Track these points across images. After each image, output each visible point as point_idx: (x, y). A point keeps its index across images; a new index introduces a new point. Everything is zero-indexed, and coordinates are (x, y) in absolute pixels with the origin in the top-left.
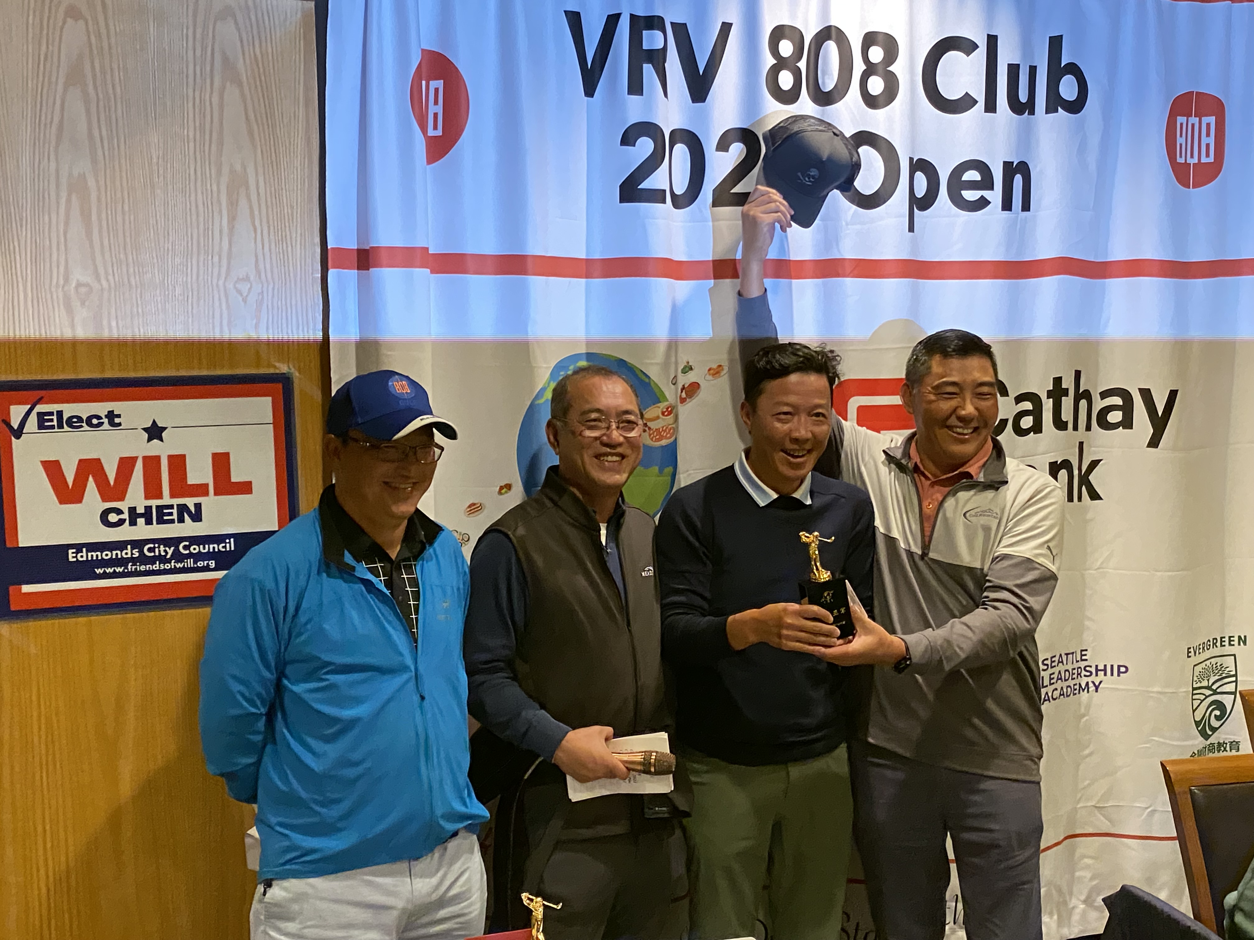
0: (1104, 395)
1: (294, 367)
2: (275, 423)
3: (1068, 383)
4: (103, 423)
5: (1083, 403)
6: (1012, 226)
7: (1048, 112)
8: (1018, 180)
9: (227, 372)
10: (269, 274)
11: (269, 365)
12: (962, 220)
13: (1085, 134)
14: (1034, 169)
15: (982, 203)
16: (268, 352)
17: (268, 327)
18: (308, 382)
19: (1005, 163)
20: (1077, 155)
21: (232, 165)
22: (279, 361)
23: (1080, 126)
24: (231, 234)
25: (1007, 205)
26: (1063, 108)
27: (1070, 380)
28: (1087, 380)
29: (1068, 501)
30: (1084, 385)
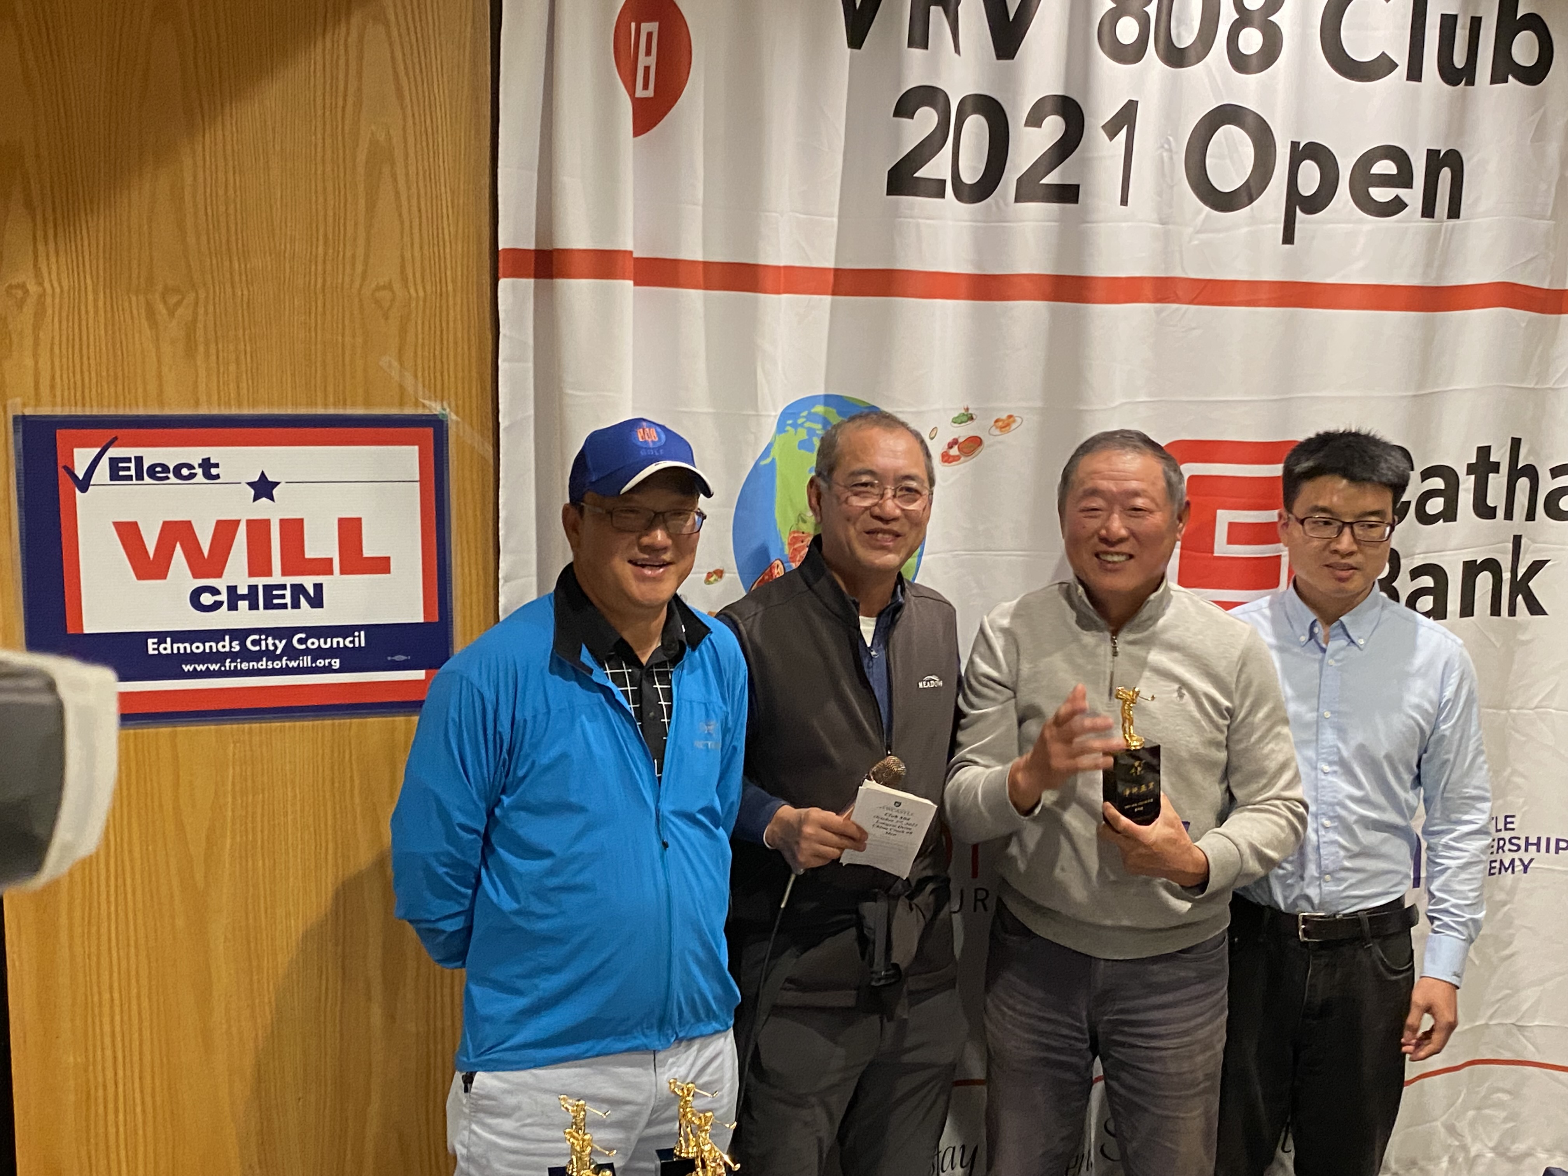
0: (1556, 472)
1: (449, 406)
2: (421, 481)
4: (195, 475)
5: (1523, 483)
6: (1433, 238)
7: (1493, 81)
8: (1446, 174)
9: (360, 411)
10: (419, 281)
11: (416, 404)
12: (1366, 228)
13: (1545, 113)
14: (1469, 160)
15: (1397, 206)
16: (416, 386)
17: (416, 353)
18: (467, 427)
19: (1429, 151)
20: (1531, 141)
21: (372, 134)
22: (430, 399)
23: (1539, 103)
24: (369, 227)
25: (1428, 211)
26: (1516, 77)
27: (1503, 451)
28: (1529, 453)
29: (1492, 615)
30: (1526, 458)
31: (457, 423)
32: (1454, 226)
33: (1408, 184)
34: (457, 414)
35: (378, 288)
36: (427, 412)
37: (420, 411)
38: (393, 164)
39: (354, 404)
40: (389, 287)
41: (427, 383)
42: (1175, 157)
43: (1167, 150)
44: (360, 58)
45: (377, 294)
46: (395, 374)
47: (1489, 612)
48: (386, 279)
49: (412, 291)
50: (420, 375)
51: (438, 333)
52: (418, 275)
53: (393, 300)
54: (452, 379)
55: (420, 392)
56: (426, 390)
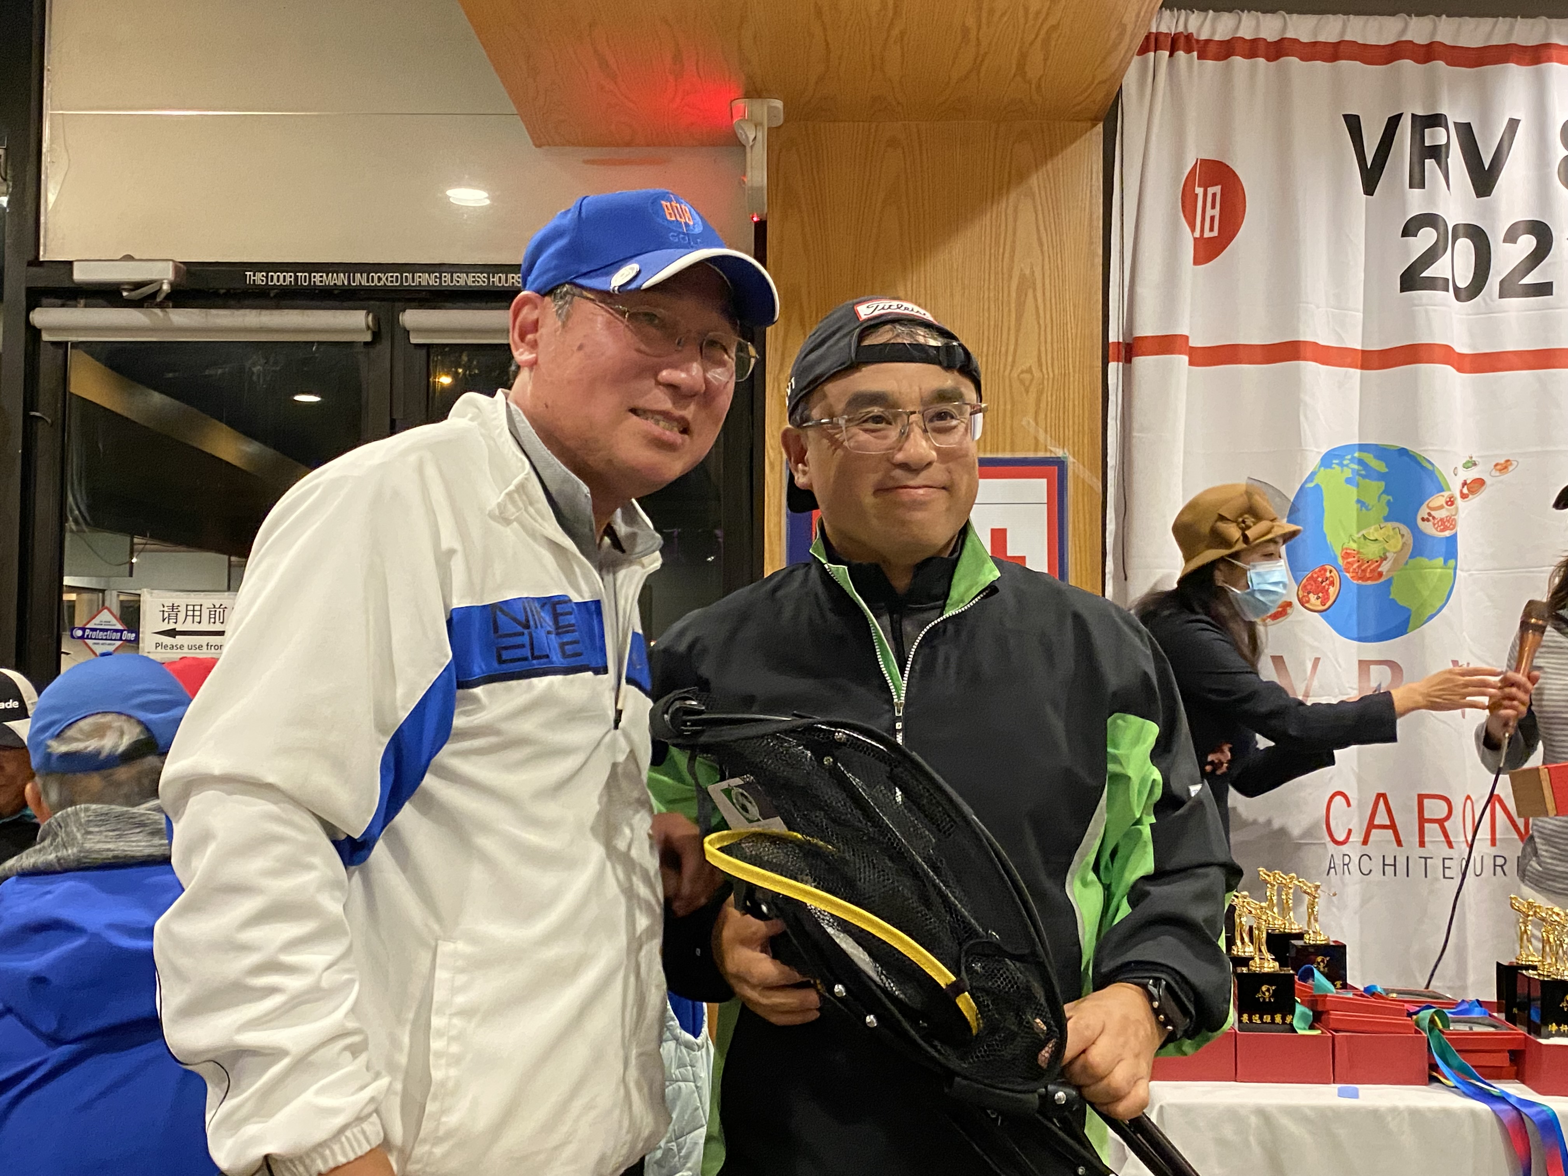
1: (1069, 451)
2: (1049, 503)
9: (1008, 455)
10: (1050, 366)
11: (1046, 450)
16: (1046, 440)
17: (1046, 415)
18: (1081, 467)
21: (1022, 270)
22: (1055, 446)
24: (1018, 331)
31: (1074, 463)
34: (1074, 457)
35: (1022, 372)
36: (1053, 455)
37: (1048, 455)
38: (1035, 290)
39: (1004, 450)
40: (1029, 371)
41: (1053, 435)
44: (1015, 221)
45: (1022, 376)
46: (1032, 430)
48: (1028, 365)
49: (1045, 374)
50: (1049, 429)
51: (1062, 402)
52: (1049, 362)
53: (1032, 380)
54: (1071, 433)
55: (1049, 442)
56: (1053, 441)
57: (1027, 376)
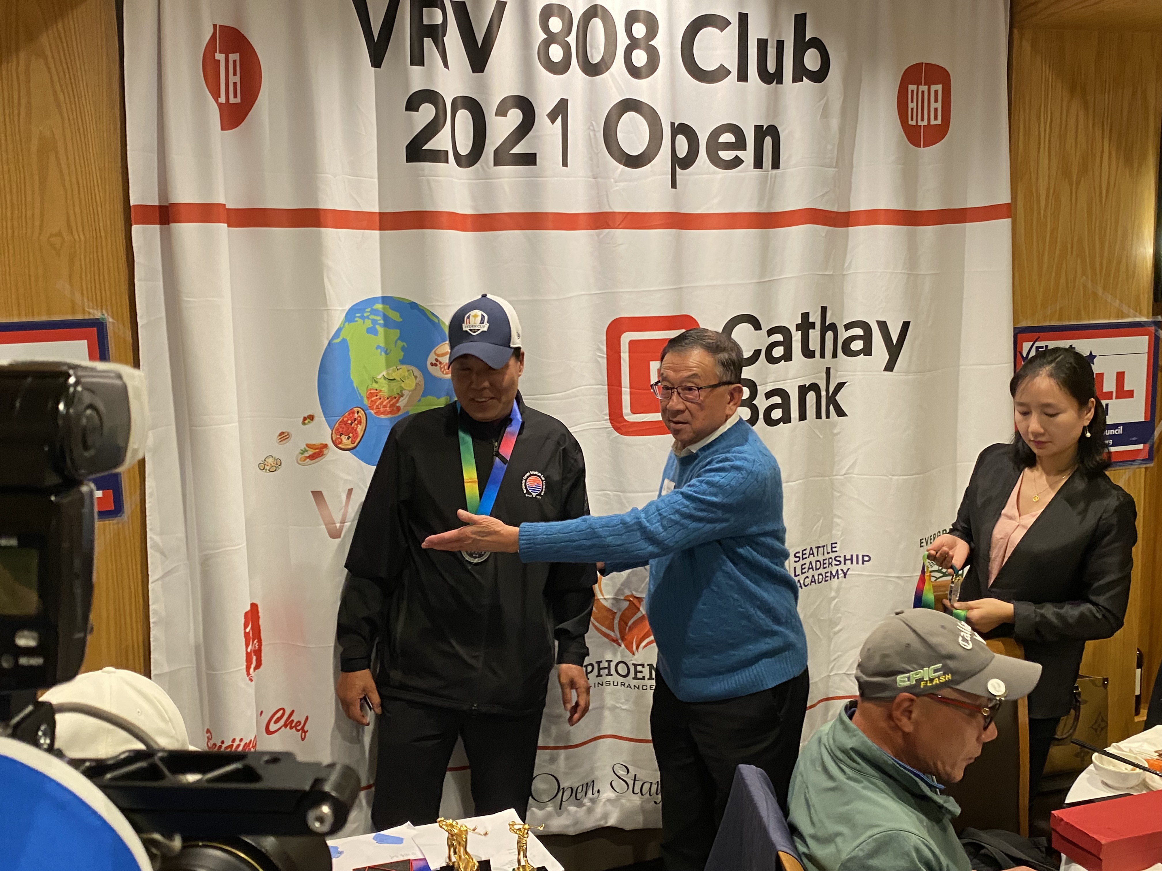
0: (848, 327)
1: (107, 312)
3: (815, 317)
5: (830, 335)
6: (763, 182)
7: (794, 81)
8: (768, 141)
9: (45, 318)
10: (80, 229)
11: (83, 312)
12: (719, 176)
13: (827, 100)
14: (782, 131)
15: (737, 162)
16: (83, 301)
17: (81, 277)
19: (756, 127)
20: (820, 119)
22: (93, 308)
23: (823, 94)
25: (758, 164)
26: (808, 78)
27: (816, 314)
28: (832, 315)
29: (817, 418)
30: (830, 319)
32: (776, 173)
33: (744, 148)
35: (52, 235)
36: (92, 317)
38: (56, 152)
39: (40, 314)
40: (59, 234)
41: (90, 298)
42: (597, 134)
43: (592, 130)
45: (51, 240)
46: (67, 293)
47: (815, 417)
48: (57, 229)
49: (76, 237)
50: (85, 292)
51: (96, 264)
52: (79, 225)
53: (63, 243)
55: (86, 304)
56: (91, 304)
57: (55, 240)
